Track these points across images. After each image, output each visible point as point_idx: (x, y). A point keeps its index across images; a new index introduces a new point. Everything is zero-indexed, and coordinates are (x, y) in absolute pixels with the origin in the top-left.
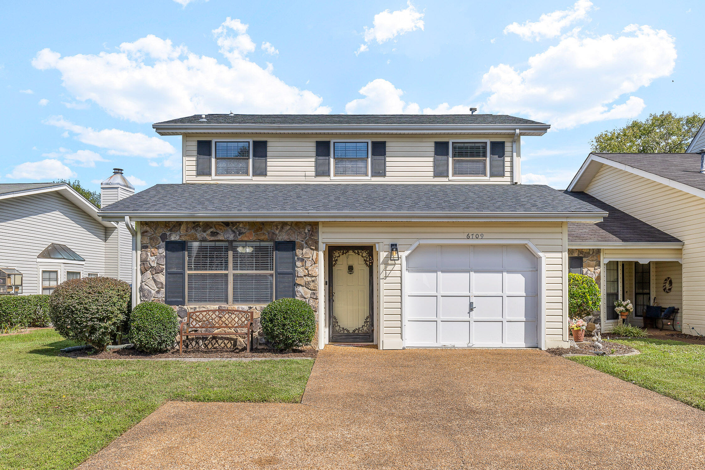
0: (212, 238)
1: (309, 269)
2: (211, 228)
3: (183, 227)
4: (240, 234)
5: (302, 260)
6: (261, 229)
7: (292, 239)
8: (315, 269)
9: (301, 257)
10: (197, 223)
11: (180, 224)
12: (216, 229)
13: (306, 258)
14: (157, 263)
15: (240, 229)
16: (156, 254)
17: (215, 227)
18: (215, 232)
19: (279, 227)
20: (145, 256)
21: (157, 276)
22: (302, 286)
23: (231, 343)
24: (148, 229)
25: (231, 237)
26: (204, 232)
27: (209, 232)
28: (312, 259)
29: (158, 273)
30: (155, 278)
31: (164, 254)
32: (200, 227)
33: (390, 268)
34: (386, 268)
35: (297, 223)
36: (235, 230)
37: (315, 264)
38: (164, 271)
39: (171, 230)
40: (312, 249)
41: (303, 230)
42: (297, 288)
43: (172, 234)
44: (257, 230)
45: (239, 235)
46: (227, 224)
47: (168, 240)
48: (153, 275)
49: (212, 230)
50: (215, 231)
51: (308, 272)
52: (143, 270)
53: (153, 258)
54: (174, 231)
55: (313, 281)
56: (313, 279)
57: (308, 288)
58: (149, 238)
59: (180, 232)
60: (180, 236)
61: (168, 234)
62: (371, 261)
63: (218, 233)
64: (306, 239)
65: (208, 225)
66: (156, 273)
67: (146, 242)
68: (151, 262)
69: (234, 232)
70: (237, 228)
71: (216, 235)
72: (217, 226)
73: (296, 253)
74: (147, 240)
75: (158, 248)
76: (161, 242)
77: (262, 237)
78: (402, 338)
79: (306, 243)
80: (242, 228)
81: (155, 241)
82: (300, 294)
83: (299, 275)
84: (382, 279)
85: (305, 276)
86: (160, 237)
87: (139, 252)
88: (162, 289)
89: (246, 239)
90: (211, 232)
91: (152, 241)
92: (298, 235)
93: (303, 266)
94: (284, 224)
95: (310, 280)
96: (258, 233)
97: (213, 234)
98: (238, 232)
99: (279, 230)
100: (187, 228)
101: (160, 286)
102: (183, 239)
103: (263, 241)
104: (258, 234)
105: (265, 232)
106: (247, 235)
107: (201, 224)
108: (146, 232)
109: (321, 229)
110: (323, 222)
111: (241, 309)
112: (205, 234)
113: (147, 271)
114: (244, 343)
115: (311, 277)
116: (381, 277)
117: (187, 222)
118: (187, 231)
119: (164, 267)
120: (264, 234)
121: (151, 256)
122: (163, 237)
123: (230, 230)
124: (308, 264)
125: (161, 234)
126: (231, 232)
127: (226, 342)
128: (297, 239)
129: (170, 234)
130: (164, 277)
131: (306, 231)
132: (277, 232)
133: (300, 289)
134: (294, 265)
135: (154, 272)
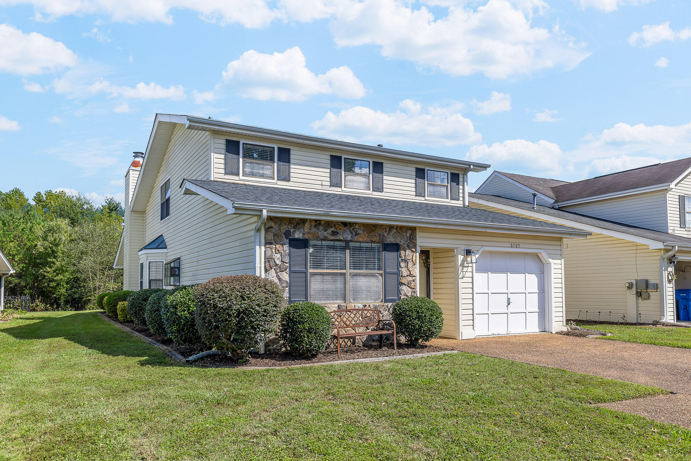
0: (333, 238)
1: (411, 269)
2: (332, 227)
3: (307, 225)
4: (356, 234)
5: (405, 261)
6: (373, 231)
7: (398, 242)
8: (415, 269)
9: (403, 258)
10: (318, 222)
11: (303, 221)
12: (336, 229)
13: (408, 259)
14: (282, 261)
15: (356, 230)
16: (280, 252)
17: (335, 227)
18: (336, 232)
19: (388, 230)
20: (270, 253)
21: (281, 274)
22: (405, 285)
23: (351, 342)
24: (273, 224)
25: (349, 238)
26: (326, 231)
27: (330, 231)
28: (412, 261)
29: (283, 271)
30: (281, 277)
31: (288, 251)
32: (322, 226)
33: (465, 269)
34: (463, 269)
35: (401, 227)
36: (353, 231)
37: (414, 265)
38: (288, 270)
39: (295, 227)
40: (413, 251)
41: (405, 234)
42: (401, 286)
43: (296, 231)
44: (370, 232)
45: (355, 236)
46: (345, 224)
47: (291, 237)
48: (276, 273)
49: (332, 229)
50: (335, 230)
51: (410, 272)
52: (268, 267)
53: (278, 256)
54: (299, 228)
55: (414, 281)
56: (414, 278)
57: (410, 287)
58: (272, 234)
59: (304, 230)
60: (304, 234)
61: (292, 230)
62: (429, 263)
63: (338, 233)
64: (408, 242)
65: (329, 225)
66: (280, 271)
67: (271, 238)
68: (276, 260)
69: (351, 232)
70: (353, 229)
71: (336, 235)
72: (337, 226)
73: (400, 254)
74: (271, 237)
75: (283, 245)
76: (285, 240)
77: (374, 239)
78: (473, 329)
79: (408, 246)
80: (358, 229)
81: (280, 238)
82: (404, 292)
83: (403, 275)
84: (460, 278)
85: (407, 275)
86: (284, 234)
87: (263, 248)
88: (286, 288)
89: (361, 240)
90: (332, 232)
91: (276, 238)
92: (401, 239)
93: (405, 267)
94: (391, 227)
95: (412, 279)
96: (371, 234)
97: (334, 233)
98: (354, 232)
99: (387, 233)
100: (311, 226)
101: (284, 285)
102: (306, 237)
103: (374, 242)
104: (370, 236)
105: (376, 234)
106: (362, 236)
107: (322, 222)
108: (271, 227)
109: (418, 234)
110: (420, 227)
111: (357, 308)
112: (325, 233)
113: (272, 268)
114: (361, 340)
115: (411, 277)
116: (460, 277)
117: (310, 220)
118: (310, 229)
119: (288, 264)
120: (376, 236)
121: (276, 253)
122: (287, 234)
123: (347, 230)
124: (410, 264)
125: (285, 231)
126: (349, 233)
127: (346, 340)
128: (401, 242)
129: (294, 231)
130: (288, 275)
131: (408, 235)
132: (386, 234)
133: (404, 288)
134: (399, 266)
135: (278, 271)
